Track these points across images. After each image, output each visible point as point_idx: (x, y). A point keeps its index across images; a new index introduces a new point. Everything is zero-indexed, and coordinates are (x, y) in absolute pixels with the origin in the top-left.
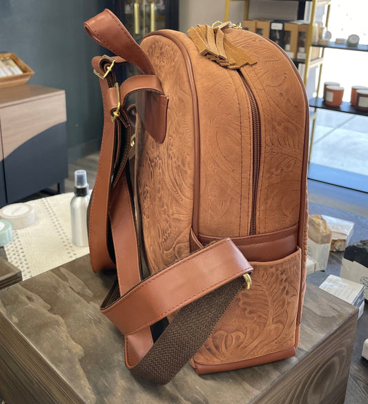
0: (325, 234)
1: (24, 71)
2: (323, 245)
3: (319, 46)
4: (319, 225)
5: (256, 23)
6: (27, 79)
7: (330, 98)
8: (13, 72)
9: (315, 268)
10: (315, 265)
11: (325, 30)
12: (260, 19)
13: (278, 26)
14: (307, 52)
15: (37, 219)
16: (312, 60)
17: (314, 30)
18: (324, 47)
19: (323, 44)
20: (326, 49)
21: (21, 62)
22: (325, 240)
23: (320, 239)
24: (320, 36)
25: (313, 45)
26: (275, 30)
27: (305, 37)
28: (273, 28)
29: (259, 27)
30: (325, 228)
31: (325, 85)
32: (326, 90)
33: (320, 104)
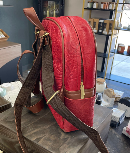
0: (113, 95)
1: (6, 36)
2: (112, 99)
3: (117, 29)
4: (111, 92)
5: (94, 19)
6: (7, 39)
7: (120, 50)
8: (1, 37)
9: (109, 106)
10: (109, 105)
11: (120, 23)
12: (95, 18)
13: (102, 21)
14: (112, 32)
15: (14, 88)
16: (114, 35)
17: (115, 23)
18: (119, 30)
19: (118, 28)
20: (119, 31)
21: (5, 33)
22: (113, 97)
23: (111, 96)
24: (118, 26)
25: (115, 29)
26: (101, 23)
27: (112, 26)
28: (100, 22)
29: (95, 21)
30: (114, 93)
31: (118, 45)
32: (119, 46)
33: (116, 52)
